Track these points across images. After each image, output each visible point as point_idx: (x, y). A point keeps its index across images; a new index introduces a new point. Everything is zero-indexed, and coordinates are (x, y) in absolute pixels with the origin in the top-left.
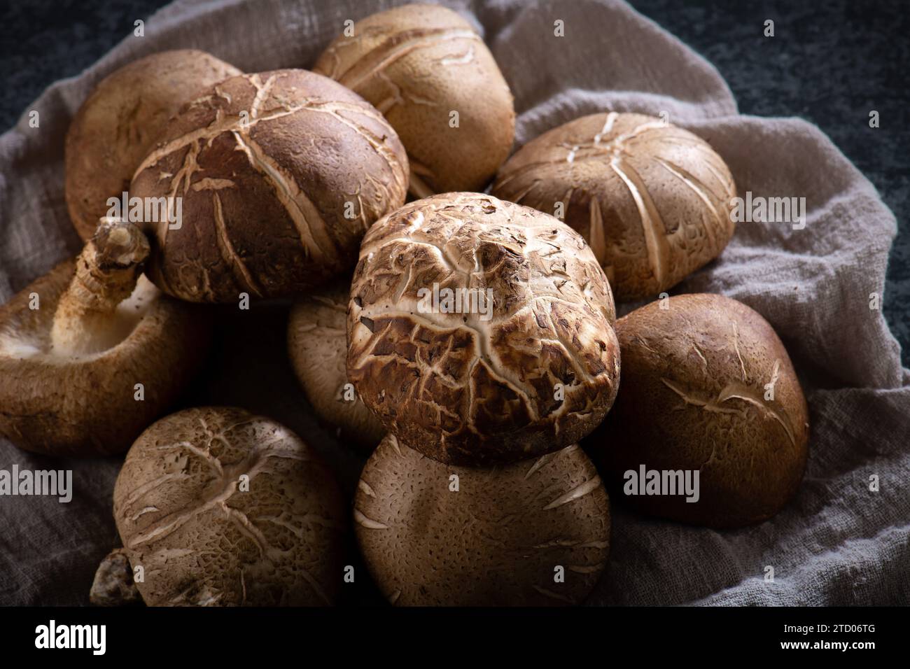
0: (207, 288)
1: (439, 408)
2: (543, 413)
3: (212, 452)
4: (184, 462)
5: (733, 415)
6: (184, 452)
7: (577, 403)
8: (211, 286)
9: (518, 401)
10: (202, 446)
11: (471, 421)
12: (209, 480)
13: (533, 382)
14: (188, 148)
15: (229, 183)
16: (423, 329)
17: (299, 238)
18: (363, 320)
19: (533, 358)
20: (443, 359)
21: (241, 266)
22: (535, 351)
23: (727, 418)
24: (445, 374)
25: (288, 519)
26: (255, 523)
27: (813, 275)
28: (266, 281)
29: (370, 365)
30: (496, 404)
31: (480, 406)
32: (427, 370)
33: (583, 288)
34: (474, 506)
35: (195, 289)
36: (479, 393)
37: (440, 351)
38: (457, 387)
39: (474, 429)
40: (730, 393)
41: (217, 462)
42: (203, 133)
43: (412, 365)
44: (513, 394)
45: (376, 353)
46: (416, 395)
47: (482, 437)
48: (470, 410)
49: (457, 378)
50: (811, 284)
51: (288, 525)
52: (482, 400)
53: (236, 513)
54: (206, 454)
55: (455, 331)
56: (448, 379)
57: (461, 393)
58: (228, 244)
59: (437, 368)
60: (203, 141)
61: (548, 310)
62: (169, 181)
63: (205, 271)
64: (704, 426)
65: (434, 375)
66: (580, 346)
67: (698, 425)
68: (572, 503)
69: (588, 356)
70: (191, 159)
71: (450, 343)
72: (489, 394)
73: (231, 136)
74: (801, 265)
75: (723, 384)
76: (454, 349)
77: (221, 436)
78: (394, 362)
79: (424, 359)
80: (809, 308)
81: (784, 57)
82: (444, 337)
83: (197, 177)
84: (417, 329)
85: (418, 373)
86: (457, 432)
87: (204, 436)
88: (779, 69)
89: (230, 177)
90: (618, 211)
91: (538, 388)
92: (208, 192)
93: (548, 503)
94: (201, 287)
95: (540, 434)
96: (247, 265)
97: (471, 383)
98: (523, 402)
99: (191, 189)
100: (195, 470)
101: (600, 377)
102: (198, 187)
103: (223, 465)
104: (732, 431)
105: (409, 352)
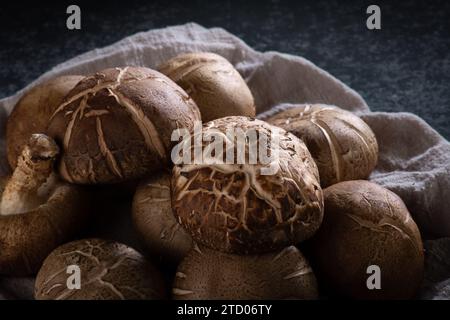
0: (91, 171)
1: (226, 215)
2: (285, 219)
3: (93, 254)
4: (77, 259)
5: (386, 234)
6: (77, 255)
7: (303, 216)
8: (94, 170)
9: (270, 210)
10: (88, 251)
11: (244, 222)
12: (92, 267)
13: (279, 200)
14: (82, 98)
15: (105, 112)
16: (217, 173)
17: (144, 140)
18: (181, 173)
19: (279, 186)
20: (228, 187)
21: (111, 156)
22: (281, 183)
23: (383, 235)
24: (230, 195)
25: (137, 289)
26: (118, 289)
27: (422, 179)
28: (124, 165)
29: (186, 196)
30: (259, 212)
31: (249, 213)
32: (219, 194)
33: (304, 160)
34: (244, 276)
35: (84, 172)
36: (249, 206)
37: (227, 183)
38: (237, 201)
39: (246, 227)
40: (384, 222)
41: (96, 259)
42: (90, 90)
43: (210, 193)
44: (268, 206)
45: (189, 189)
46: (213, 210)
47: (250, 232)
48: (244, 215)
49: (236, 197)
50: (422, 183)
51: (136, 291)
52: (250, 209)
53: (107, 284)
54: (89, 255)
55: (235, 173)
56: (231, 198)
57: (239, 205)
58: (104, 143)
59: (225, 193)
60: (90, 94)
61: (287, 165)
62: (71, 115)
63: (91, 161)
64: (371, 239)
65: (223, 196)
66: (304, 185)
67: (367, 238)
68: (299, 277)
69: (309, 190)
70: (84, 103)
71: (233, 178)
72: (255, 205)
73: (106, 90)
74: (415, 175)
75: (380, 217)
76: (235, 181)
77: (98, 247)
78: (200, 193)
79: (217, 188)
80: (422, 194)
81: (395, 96)
82: (229, 175)
83: (87, 110)
84: (213, 173)
85: (213, 196)
86: (236, 229)
87: (89, 247)
88: (392, 102)
89: (106, 108)
90: (317, 141)
91: (282, 204)
92: (94, 118)
93: (285, 276)
94: (87, 171)
95: (282, 232)
96: (114, 155)
97: (245, 200)
98: (273, 211)
99: (84, 116)
100: (84, 262)
101: (315, 203)
102: (87, 115)
103: (100, 260)
104: (386, 243)
105: (209, 186)
